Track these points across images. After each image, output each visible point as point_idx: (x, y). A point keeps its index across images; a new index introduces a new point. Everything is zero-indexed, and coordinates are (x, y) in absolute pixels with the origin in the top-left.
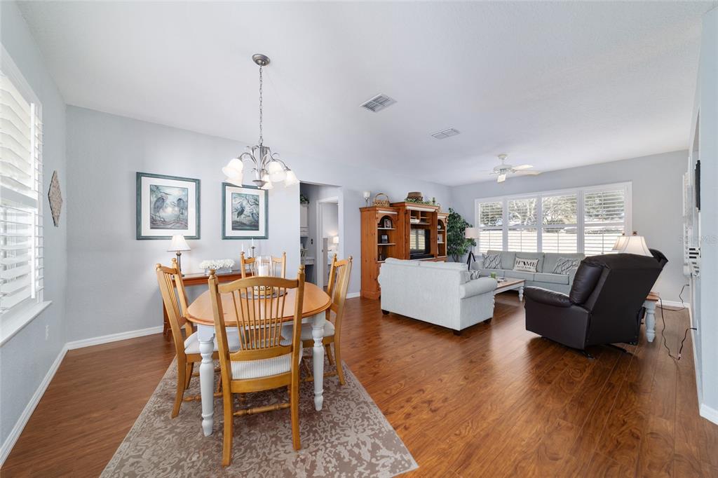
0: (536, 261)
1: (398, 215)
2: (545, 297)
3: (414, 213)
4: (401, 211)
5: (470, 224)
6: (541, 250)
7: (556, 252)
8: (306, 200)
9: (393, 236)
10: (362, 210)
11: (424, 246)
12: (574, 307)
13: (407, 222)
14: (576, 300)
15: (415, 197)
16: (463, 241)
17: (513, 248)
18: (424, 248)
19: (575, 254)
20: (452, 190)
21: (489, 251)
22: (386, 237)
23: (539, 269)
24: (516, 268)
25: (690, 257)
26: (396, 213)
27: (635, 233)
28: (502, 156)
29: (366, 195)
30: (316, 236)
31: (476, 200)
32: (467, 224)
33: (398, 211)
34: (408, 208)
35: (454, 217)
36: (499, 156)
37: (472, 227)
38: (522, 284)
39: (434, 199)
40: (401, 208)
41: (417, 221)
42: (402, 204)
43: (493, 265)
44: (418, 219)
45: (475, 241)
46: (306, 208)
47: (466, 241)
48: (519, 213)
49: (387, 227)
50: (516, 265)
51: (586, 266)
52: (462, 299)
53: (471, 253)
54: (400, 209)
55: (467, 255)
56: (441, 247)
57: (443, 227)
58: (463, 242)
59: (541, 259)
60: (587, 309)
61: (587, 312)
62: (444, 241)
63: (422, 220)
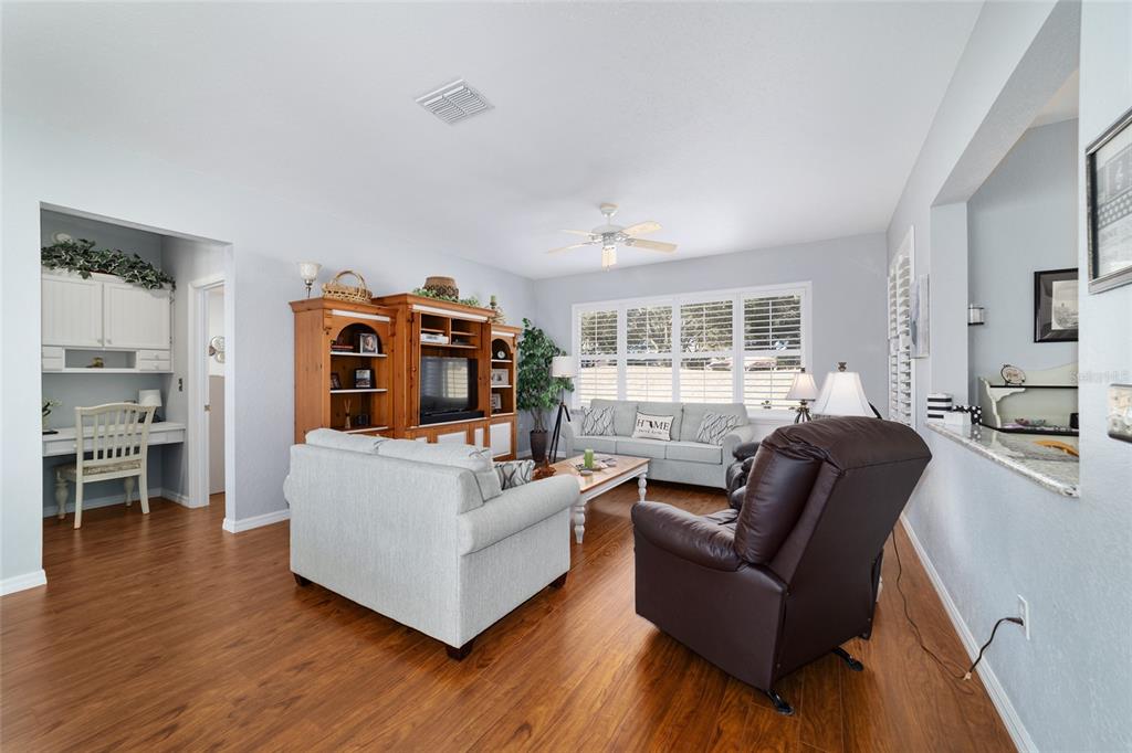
0: (668, 420)
1: (394, 324)
2: (679, 538)
3: (432, 323)
4: (399, 315)
5: (562, 349)
6: (679, 396)
7: (701, 401)
8: (165, 280)
9: (384, 373)
10: (298, 307)
11: (466, 391)
12: (746, 571)
13: (412, 341)
14: (751, 553)
15: (440, 289)
16: (548, 381)
17: (634, 396)
18: (466, 396)
19: (729, 405)
20: (533, 286)
21: (593, 402)
22: (367, 375)
23: (675, 435)
24: (636, 434)
25: (930, 416)
26: (387, 319)
27: (842, 367)
28: (605, 206)
29: (308, 271)
30: (187, 372)
31: (574, 307)
32: (557, 349)
33: (393, 314)
34: (417, 308)
35: (533, 337)
36: (601, 206)
37: (565, 354)
38: (645, 469)
39: (493, 298)
40: (401, 307)
41: (443, 340)
42: (402, 299)
43: (599, 428)
44: (444, 335)
45: (573, 381)
46: (166, 301)
47: (554, 381)
48: (656, 341)
49: (365, 350)
50: (637, 428)
51: (775, 455)
52: (465, 556)
53: (562, 407)
54: (397, 311)
55: (557, 409)
56: (504, 394)
57: (509, 356)
58: (549, 384)
59: (678, 415)
60: (778, 578)
61: (779, 589)
62: (511, 382)
63: (454, 338)
